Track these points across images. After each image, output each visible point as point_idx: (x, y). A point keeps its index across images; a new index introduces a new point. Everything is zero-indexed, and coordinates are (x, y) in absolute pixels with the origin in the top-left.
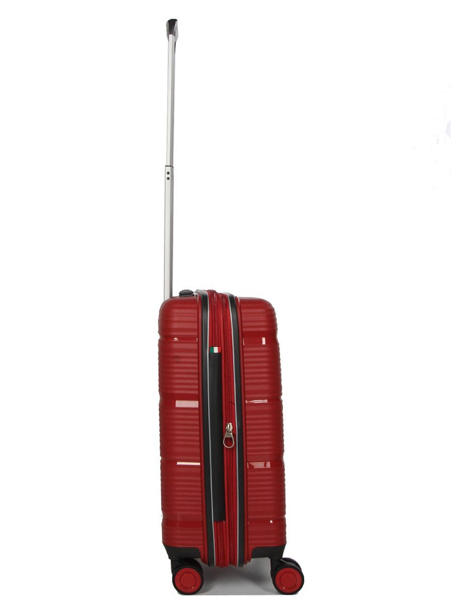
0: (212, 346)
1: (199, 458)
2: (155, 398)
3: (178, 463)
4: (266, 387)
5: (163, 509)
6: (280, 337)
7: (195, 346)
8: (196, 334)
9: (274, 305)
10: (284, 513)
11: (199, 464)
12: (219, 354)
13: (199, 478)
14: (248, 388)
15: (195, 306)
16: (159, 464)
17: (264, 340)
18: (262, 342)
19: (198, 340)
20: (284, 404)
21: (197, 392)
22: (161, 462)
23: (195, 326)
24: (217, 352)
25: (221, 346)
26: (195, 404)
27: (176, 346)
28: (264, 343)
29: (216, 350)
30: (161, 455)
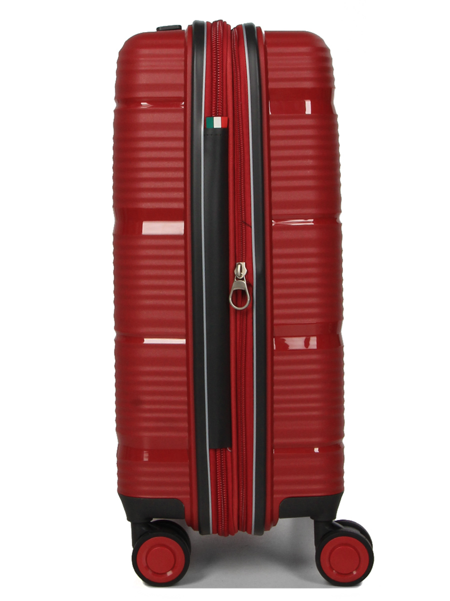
0: (210, 114)
1: (183, 330)
2: (108, 221)
3: (147, 341)
4: (311, 196)
5: (119, 430)
6: (339, 102)
7: (178, 118)
8: (181, 94)
9: (328, 43)
10: (341, 435)
11: (183, 341)
12: (224, 130)
13: (184, 369)
14: (277, 196)
15: (182, 42)
16: (112, 346)
17: (308, 104)
18: (305, 110)
19: (185, 105)
20: (344, 230)
21: (181, 205)
22: (116, 341)
23: (179, 79)
24: (220, 126)
25: (227, 115)
26: (176, 228)
27: (143, 118)
28: (308, 111)
29: (217, 122)
30: (116, 328)
